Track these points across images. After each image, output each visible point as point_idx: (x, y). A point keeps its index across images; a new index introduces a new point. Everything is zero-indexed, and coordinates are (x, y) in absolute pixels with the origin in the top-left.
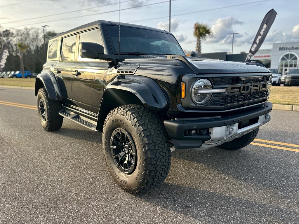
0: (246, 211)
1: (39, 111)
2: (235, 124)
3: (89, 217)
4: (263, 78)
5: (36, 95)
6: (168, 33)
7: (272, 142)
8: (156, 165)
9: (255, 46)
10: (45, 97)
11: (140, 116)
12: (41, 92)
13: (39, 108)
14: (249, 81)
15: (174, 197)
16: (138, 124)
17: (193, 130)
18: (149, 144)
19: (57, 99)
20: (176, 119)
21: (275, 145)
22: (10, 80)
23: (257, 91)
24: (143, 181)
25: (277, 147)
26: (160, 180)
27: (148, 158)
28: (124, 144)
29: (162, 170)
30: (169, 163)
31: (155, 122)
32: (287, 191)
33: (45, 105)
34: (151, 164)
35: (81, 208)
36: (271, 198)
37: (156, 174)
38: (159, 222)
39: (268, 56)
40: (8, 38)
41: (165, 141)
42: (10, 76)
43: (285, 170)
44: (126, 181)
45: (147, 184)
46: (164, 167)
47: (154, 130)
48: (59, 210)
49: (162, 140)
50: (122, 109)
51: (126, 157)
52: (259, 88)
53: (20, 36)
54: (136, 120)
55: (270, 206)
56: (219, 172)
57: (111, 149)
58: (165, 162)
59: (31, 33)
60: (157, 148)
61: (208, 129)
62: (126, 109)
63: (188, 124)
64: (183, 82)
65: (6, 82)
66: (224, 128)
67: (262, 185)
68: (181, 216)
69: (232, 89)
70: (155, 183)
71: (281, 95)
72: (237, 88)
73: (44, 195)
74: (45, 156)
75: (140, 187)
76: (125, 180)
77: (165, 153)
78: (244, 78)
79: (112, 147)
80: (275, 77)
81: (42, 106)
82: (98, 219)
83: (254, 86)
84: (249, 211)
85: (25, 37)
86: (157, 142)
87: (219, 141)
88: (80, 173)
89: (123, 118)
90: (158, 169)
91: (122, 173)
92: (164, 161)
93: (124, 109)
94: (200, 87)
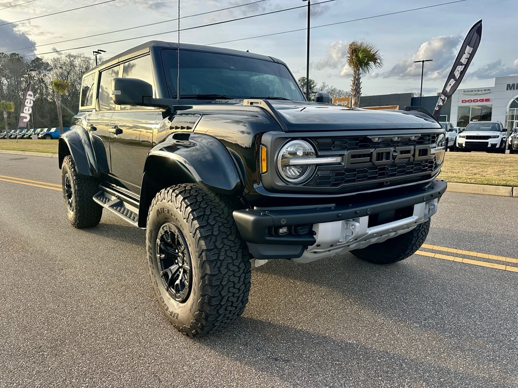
0: (377, 370)
1: (65, 194)
2: (361, 219)
3: (105, 373)
4: (421, 138)
5: (60, 168)
6: (275, 61)
7: (460, 252)
8: (221, 287)
9: (452, 82)
10: (71, 171)
11: (198, 203)
12: (66, 163)
13: (64, 189)
14: (389, 143)
15: (259, 343)
16: (192, 217)
17: (281, 227)
18: (207, 250)
19: (91, 175)
20: (255, 208)
21: (464, 257)
22: (38, 143)
23: (409, 161)
24: (200, 315)
25: (466, 261)
26: (230, 313)
27: (206, 274)
28: (177, 251)
29: (233, 296)
30: (247, 285)
31: (223, 213)
32: (462, 338)
33: (72, 185)
34: (210, 285)
35: (97, 358)
36: (430, 348)
37: (220, 302)
38: (221, 385)
39: (487, 100)
40: (40, 73)
41: (239, 246)
42: (40, 136)
43: (469, 300)
44: (178, 314)
45: (206, 319)
46: (236, 291)
47: (219, 227)
48: (60, 359)
49: (233, 245)
50: (171, 191)
51: (180, 273)
52: (414, 155)
53: (58, 68)
54: (189, 209)
55: (422, 362)
56: (350, 302)
57: (158, 259)
58: (239, 282)
59: (77, 62)
60: (221, 258)
61: (311, 226)
62: (176, 191)
63: (271, 217)
64: (263, 145)
65: (30, 147)
66: (339, 224)
67: (420, 327)
68: (261, 375)
69: (354, 156)
70: (221, 317)
71: (497, 169)
72: (364, 156)
73: (42, 334)
74: (62, 270)
75: (196, 324)
76: (176, 312)
77: (238, 267)
78: (379, 138)
79: (159, 255)
80: (495, 137)
81: (69, 186)
82: (120, 376)
83: (402, 152)
84: (383, 371)
85: (68, 71)
86: (223, 247)
87: (332, 246)
88: (112, 298)
89: (170, 207)
90: (223, 293)
91: (172, 300)
92: (236, 280)
93: (174, 191)
94: (294, 154)
